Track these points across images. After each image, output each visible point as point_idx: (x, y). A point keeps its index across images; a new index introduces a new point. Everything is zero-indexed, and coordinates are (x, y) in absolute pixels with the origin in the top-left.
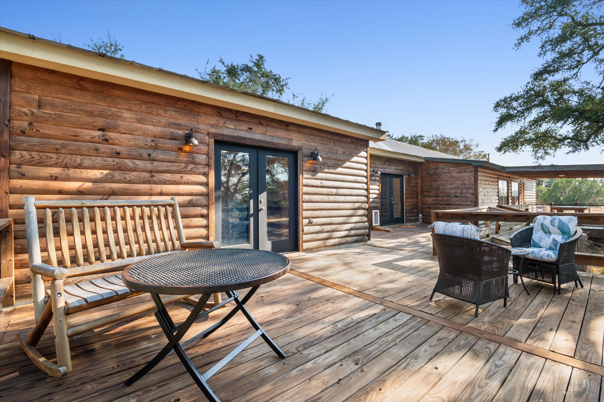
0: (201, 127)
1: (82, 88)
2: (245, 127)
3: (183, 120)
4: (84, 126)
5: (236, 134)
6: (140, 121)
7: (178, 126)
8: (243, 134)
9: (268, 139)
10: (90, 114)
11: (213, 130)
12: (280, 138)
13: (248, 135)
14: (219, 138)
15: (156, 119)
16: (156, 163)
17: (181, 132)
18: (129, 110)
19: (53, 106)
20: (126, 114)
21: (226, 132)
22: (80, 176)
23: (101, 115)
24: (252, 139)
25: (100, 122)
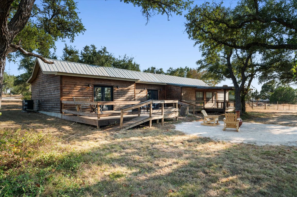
0: (91, 83)
1: (71, 78)
2: (100, 82)
3: (88, 82)
4: (72, 85)
5: (98, 83)
6: (80, 83)
7: (87, 83)
8: (100, 83)
9: (105, 84)
10: (73, 83)
11: (93, 83)
12: (108, 83)
13: (100, 84)
14: (95, 85)
15: (83, 82)
16: (83, 91)
17: (87, 84)
18: (78, 81)
19: (68, 82)
20: (78, 82)
21: (96, 83)
22: (75, 94)
23: (74, 83)
24: (102, 84)
25: (74, 84)
